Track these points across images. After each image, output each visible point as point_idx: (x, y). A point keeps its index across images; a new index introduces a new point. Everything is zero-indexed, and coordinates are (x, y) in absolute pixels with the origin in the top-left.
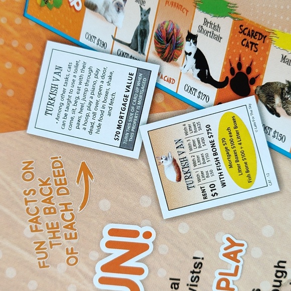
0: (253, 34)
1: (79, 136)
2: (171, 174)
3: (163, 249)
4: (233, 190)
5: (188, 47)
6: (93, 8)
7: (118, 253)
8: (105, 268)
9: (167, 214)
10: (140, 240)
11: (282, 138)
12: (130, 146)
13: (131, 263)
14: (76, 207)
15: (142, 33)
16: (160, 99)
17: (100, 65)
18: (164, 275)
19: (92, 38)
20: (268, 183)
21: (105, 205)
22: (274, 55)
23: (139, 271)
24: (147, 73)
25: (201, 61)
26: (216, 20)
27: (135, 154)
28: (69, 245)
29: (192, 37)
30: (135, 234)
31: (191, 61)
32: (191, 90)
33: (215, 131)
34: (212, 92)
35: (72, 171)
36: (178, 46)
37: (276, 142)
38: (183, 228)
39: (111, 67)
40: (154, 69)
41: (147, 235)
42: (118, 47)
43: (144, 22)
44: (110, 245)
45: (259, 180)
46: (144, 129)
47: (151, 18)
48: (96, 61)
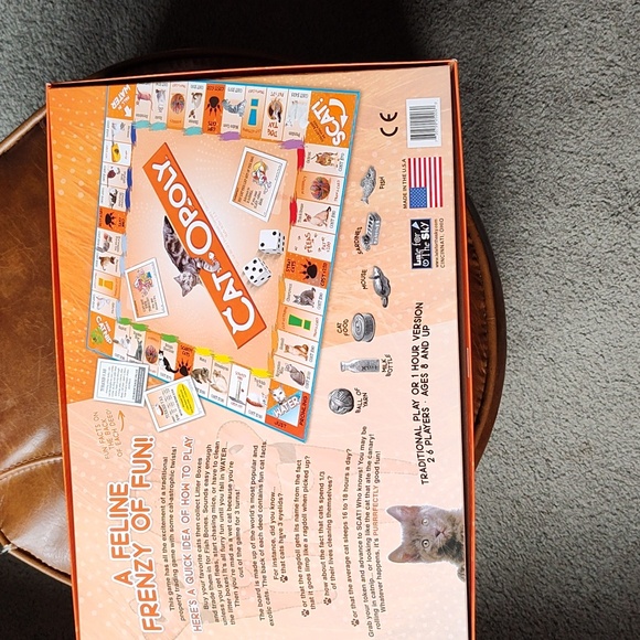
0: (187, 349)
1: (117, 399)
2: (159, 412)
3: (159, 445)
4: (186, 417)
5: (160, 356)
6: (117, 342)
7: (139, 449)
8: (134, 456)
9: (159, 430)
10: (149, 442)
11: (204, 393)
12: (140, 402)
13: (146, 453)
14: (119, 430)
15: (139, 352)
16: (150, 380)
17: (123, 367)
18: (160, 457)
19: (118, 355)
20: (200, 412)
21: (132, 428)
22: (197, 357)
23: (150, 456)
24: (144, 369)
25: (166, 362)
26: (171, 344)
27: (142, 404)
28: (117, 447)
29: (161, 352)
30: (146, 440)
31: (162, 362)
32: (163, 375)
33: (175, 392)
34: (172, 375)
35: (116, 415)
36: (156, 356)
37: (201, 394)
38: (166, 434)
39: (128, 368)
40: (147, 367)
41: (151, 440)
42: (130, 358)
43: (140, 347)
44: (135, 445)
45: (196, 411)
46: (145, 394)
47: (143, 345)
48: (120, 366)
